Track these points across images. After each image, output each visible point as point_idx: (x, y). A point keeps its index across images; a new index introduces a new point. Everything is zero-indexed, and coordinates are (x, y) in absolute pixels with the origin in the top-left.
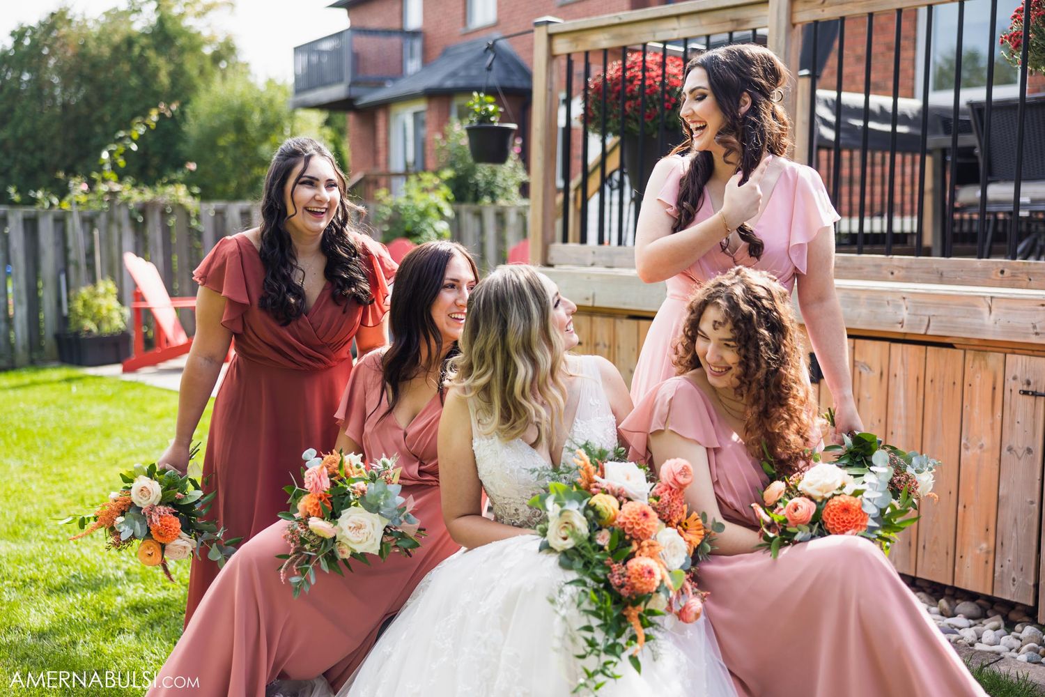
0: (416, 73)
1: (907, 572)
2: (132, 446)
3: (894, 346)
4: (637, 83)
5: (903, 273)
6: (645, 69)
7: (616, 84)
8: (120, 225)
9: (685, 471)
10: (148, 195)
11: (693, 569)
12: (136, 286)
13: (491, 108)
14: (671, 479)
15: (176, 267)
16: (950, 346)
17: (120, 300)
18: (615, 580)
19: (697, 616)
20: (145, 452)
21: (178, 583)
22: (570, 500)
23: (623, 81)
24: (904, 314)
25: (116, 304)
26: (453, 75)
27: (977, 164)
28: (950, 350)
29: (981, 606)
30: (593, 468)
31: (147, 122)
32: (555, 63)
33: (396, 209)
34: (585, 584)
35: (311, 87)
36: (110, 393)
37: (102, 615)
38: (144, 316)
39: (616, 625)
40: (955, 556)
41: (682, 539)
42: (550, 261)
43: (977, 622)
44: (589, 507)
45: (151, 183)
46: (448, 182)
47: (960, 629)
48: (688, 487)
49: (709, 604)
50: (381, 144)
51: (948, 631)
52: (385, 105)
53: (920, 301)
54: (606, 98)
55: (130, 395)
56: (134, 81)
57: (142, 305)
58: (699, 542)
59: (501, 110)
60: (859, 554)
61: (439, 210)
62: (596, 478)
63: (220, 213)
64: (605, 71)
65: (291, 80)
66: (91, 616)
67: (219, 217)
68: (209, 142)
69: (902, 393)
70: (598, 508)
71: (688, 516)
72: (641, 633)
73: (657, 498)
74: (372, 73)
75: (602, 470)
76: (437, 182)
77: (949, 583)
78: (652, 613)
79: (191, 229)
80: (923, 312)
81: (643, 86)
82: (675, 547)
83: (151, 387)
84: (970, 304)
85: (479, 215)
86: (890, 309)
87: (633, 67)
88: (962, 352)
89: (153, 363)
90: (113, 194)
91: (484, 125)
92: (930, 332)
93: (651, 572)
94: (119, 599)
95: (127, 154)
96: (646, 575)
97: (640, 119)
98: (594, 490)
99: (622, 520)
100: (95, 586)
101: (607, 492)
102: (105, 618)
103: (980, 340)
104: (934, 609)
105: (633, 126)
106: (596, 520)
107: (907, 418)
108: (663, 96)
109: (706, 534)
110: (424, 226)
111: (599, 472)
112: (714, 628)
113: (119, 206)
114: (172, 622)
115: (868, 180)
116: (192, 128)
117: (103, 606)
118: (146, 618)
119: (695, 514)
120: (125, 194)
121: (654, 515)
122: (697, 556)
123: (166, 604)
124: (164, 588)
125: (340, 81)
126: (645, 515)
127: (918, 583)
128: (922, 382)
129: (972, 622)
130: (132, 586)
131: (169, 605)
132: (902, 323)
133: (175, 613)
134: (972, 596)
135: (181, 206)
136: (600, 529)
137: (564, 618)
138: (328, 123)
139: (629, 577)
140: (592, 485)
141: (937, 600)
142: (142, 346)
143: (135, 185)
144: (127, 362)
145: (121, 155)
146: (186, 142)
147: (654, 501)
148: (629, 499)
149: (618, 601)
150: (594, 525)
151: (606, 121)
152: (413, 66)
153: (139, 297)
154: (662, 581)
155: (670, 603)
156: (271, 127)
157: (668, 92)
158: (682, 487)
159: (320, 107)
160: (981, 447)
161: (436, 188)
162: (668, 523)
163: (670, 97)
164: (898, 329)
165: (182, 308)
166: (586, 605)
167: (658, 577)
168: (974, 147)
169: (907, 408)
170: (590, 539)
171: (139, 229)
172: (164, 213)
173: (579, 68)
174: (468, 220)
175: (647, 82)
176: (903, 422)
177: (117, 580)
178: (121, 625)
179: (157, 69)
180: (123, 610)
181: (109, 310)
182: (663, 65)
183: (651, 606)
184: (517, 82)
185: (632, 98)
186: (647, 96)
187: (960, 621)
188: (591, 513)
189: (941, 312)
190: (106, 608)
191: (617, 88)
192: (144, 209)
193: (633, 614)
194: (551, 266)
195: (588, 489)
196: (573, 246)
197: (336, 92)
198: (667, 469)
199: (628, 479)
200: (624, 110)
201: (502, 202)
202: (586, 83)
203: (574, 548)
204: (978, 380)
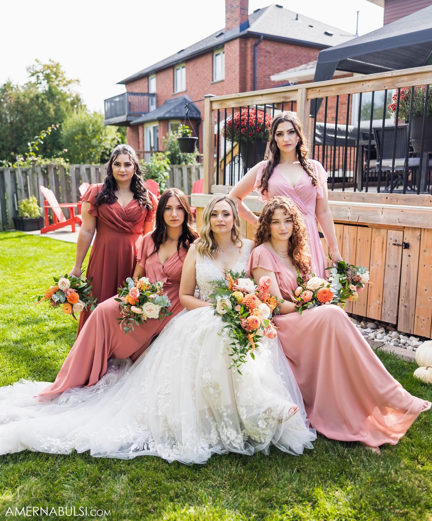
0: (154, 111)
1: (349, 312)
2: (47, 263)
3: (345, 226)
4: (246, 121)
5: (349, 198)
6: (249, 116)
7: (237, 122)
8: (37, 174)
9: (269, 281)
10: (48, 162)
11: (273, 318)
12: (45, 199)
13: (188, 131)
14: (264, 284)
15: (61, 191)
16: (367, 226)
17: (39, 204)
18: (243, 325)
19: (275, 336)
20: (52, 267)
21: (69, 320)
22: (225, 295)
23: (241, 120)
24: (349, 214)
25: (37, 206)
26: (169, 112)
27: (376, 151)
28: (366, 228)
29: (376, 324)
30: (233, 281)
31: (47, 132)
32: (213, 113)
33: (148, 167)
34: (232, 327)
35: (112, 117)
36: (36, 242)
37: (40, 334)
38: (48, 211)
39: (244, 342)
40: (367, 306)
41: (268, 307)
42: (212, 192)
43: (375, 330)
44: (232, 297)
45: (49, 157)
46: (168, 156)
47: (369, 333)
48: (270, 287)
49: (279, 332)
50: (141, 140)
51: (365, 334)
52: (142, 124)
53: (356, 209)
54: (233, 127)
55: (44, 243)
56: (40, 113)
57: (48, 206)
58: (275, 307)
59: (192, 131)
60: (335, 312)
61: (165, 167)
62: (235, 285)
63: (78, 169)
64: (233, 116)
65: (103, 113)
66: (36, 334)
67: (77, 170)
68: (71, 138)
69: (348, 244)
70: (235, 297)
71: (271, 297)
72: (253, 344)
73: (258, 292)
74: (136, 111)
75: (237, 282)
76: (164, 156)
77: (365, 316)
78: (258, 336)
79: (66, 175)
80: (357, 214)
81: (248, 123)
82: (266, 311)
83: (53, 239)
84: (374, 211)
85: (181, 169)
86: (344, 212)
87: (244, 115)
88: (371, 229)
89: (53, 230)
90: (34, 161)
91: (185, 137)
92: (359, 221)
93: (256, 321)
94: (47, 327)
95: (39, 145)
96: (255, 322)
97: (247, 136)
98: (234, 290)
99: (245, 301)
100: (37, 322)
101: (239, 291)
102: (41, 335)
103: (378, 224)
104: (359, 326)
105: (244, 138)
106: (235, 302)
107: (350, 254)
108: (256, 127)
109: (278, 304)
110: (159, 174)
111: (236, 282)
112: (281, 342)
113: (37, 167)
114: (68, 336)
115: (333, 156)
116: (64, 132)
117: (40, 330)
118: (58, 334)
119: (273, 297)
120: (39, 161)
121: (257, 298)
122: (274, 314)
123: (65, 329)
124: (64, 322)
125: (124, 114)
126: (254, 299)
127: (352, 316)
128: (356, 240)
129: (373, 330)
130: (51, 321)
131: (66, 329)
132: (348, 218)
133: (69, 332)
134: (373, 321)
135: (62, 166)
136: (237, 305)
137: (224, 341)
138: (118, 131)
139: (248, 324)
140: (233, 288)
141: (360, 322)
142: (48, 222)
143: (43, 158)
144: (42, 229)
145: (37, 146)
146: (62, 138)
147: (257, 293)
148: (247, 293)
149: (245, 333)
150: (234, 304)
151: (233, 136)
152: (153, 108)
153: (47, 203)
154: (261, 324)
155: (264, 332)
156: (96, 132)
157: (258, 125)
158: (268, 287)
159: (115, 124)
160: (378, 265)
161: (164, 159)
162: (263, 301)
163: (258, 127)
164: (347, 220)
165: (63, 208)
166: (232, 335)
167: (259, 323)
168: (375, 145)
169: (350, 250)
170: (233, 310)
171: (45, 175)
172: (55, 169)
173: (222, 115)
174: (176, 171)
175: (250, 121)
176: (348, 255)
177: (45, 319)
178: (48, 338)
179: (49, 108)
180: (48, 331)
181: (34, 208)
182: (256, 114)
183: (257, 334)
184: (195, 115)
185: (244, 127)
186: (249, 127)
187: (368, 330)
188: (233, 299)
189: (363, 213)
190: (41, 331)
191: (237, 123)
192: (47, 168)
193: (250, 337)
194: (212, 194)
195: (231, 289)
196: (221, 186)
197: (122, 118)
198: (262, 280)
199: (247, 285)
200: (241, 132)
201: (189, 164)
202: (226, 121)
203: (226, 313)
204: (377, 240)
